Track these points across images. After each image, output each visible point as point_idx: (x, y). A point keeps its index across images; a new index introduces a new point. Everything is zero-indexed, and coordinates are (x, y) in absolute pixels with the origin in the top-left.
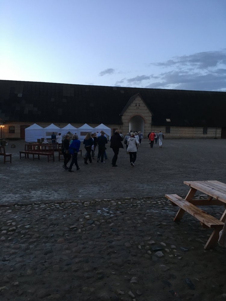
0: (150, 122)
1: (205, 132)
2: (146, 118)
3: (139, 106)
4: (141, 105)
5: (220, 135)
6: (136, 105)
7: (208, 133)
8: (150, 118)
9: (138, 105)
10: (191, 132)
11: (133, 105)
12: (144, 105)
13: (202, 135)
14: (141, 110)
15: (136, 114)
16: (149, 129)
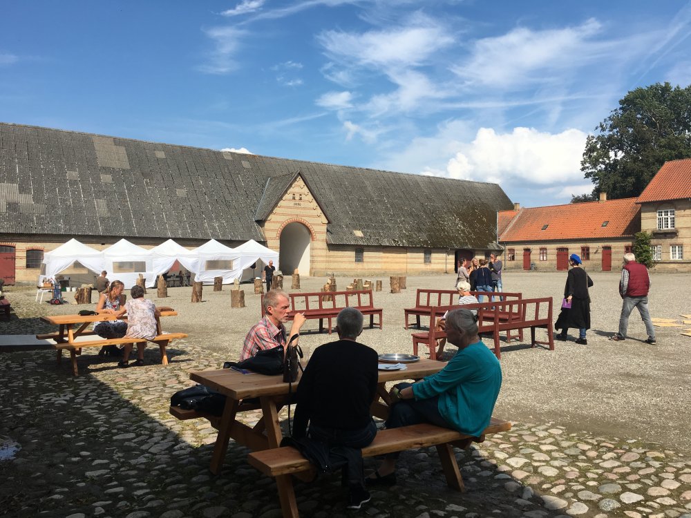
0: (324, 236)
1: (427, 261)
2: (314, 229)
3: (301, 199)
4: (303, 196)
5: (453, 266)
6: (294, 198)
7: (432, 261)
8: (324, 228)
9: (297, 197)
10: (402, 260)
11: (288, 196)
12: (310, 197)
13: (423, 267)
14: (304, 208)
15: (295, 218)
16: (323, 254)
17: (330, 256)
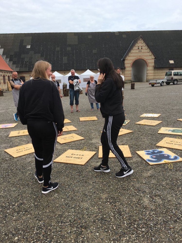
2: (149, 61)
4: (143, 48)
8: (153, 61)
9: (140, 48)
11: (135, 48)
12: (146, 47)
14: (144, 53)
15: (139, 57)
16: (152, 72)
17: (156, 73)
